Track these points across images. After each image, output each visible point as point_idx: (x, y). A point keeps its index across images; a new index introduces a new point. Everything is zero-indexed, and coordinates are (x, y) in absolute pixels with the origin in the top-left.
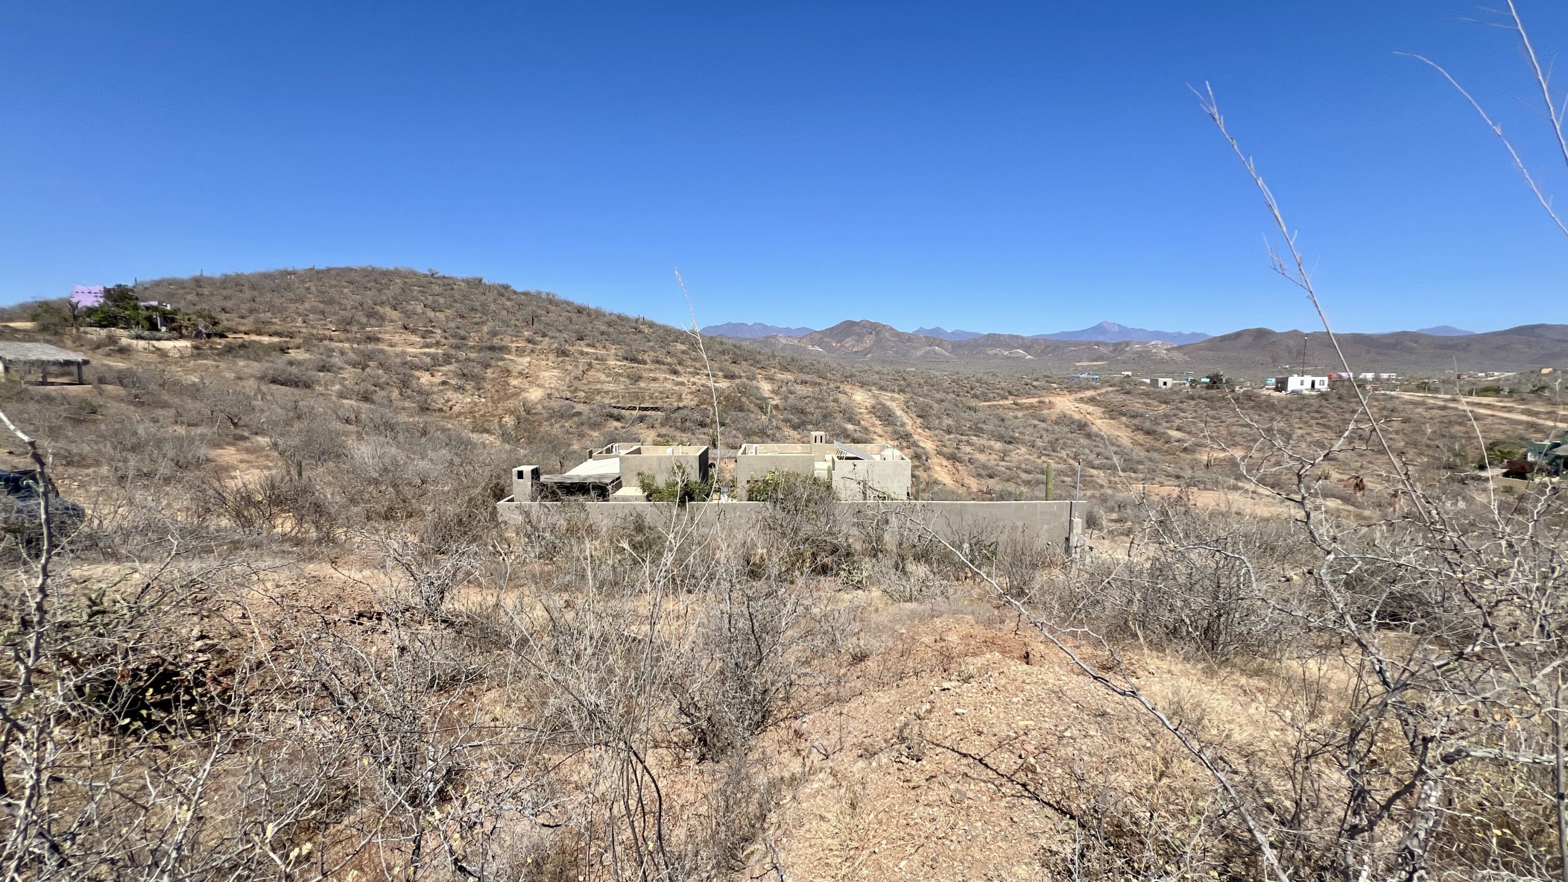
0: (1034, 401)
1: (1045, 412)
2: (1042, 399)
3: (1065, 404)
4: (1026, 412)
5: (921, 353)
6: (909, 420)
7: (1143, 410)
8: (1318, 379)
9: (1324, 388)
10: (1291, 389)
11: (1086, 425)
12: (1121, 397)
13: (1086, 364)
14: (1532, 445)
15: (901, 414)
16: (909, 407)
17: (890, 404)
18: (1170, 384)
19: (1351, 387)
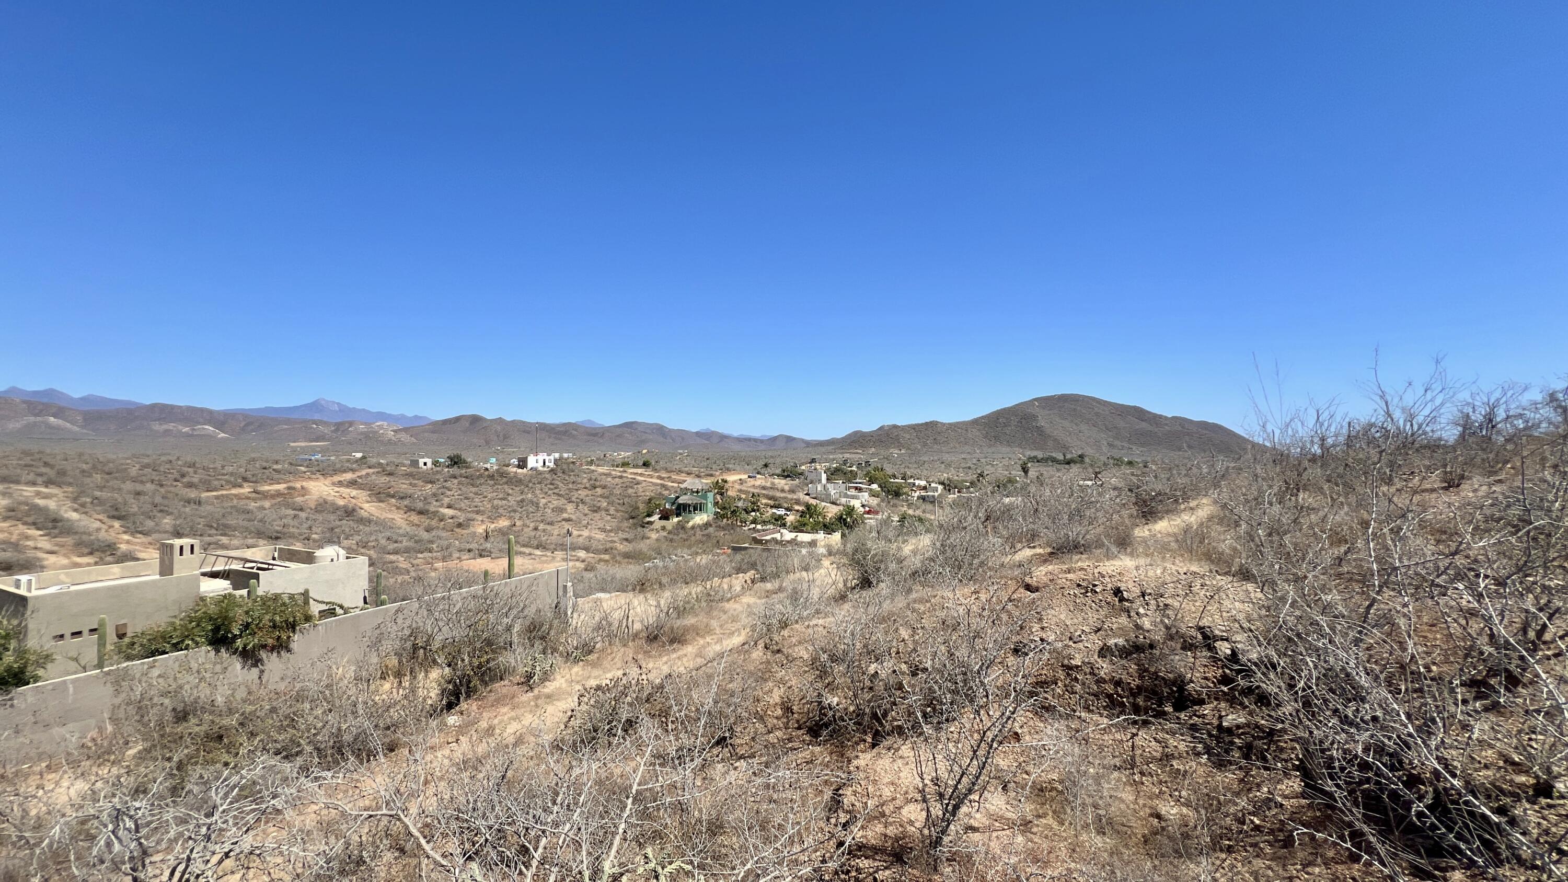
0: (281, 487)
1: (299, 499)
2: (291, 484)
3: (320, 489)
4: (273, 501)
5: (18, 425)
6: (97, 524)
7: (411, 491)
8: (547, 458)
9: (552, 465)
10: (529, 466)
11: (354, 510)
12: (384, 479)
13: (303, 444)
14: (666, 499)
15: (74, 516)
16: (83, 505)
17: (41, 502)
18: (429, 465)
19: (568, 464)
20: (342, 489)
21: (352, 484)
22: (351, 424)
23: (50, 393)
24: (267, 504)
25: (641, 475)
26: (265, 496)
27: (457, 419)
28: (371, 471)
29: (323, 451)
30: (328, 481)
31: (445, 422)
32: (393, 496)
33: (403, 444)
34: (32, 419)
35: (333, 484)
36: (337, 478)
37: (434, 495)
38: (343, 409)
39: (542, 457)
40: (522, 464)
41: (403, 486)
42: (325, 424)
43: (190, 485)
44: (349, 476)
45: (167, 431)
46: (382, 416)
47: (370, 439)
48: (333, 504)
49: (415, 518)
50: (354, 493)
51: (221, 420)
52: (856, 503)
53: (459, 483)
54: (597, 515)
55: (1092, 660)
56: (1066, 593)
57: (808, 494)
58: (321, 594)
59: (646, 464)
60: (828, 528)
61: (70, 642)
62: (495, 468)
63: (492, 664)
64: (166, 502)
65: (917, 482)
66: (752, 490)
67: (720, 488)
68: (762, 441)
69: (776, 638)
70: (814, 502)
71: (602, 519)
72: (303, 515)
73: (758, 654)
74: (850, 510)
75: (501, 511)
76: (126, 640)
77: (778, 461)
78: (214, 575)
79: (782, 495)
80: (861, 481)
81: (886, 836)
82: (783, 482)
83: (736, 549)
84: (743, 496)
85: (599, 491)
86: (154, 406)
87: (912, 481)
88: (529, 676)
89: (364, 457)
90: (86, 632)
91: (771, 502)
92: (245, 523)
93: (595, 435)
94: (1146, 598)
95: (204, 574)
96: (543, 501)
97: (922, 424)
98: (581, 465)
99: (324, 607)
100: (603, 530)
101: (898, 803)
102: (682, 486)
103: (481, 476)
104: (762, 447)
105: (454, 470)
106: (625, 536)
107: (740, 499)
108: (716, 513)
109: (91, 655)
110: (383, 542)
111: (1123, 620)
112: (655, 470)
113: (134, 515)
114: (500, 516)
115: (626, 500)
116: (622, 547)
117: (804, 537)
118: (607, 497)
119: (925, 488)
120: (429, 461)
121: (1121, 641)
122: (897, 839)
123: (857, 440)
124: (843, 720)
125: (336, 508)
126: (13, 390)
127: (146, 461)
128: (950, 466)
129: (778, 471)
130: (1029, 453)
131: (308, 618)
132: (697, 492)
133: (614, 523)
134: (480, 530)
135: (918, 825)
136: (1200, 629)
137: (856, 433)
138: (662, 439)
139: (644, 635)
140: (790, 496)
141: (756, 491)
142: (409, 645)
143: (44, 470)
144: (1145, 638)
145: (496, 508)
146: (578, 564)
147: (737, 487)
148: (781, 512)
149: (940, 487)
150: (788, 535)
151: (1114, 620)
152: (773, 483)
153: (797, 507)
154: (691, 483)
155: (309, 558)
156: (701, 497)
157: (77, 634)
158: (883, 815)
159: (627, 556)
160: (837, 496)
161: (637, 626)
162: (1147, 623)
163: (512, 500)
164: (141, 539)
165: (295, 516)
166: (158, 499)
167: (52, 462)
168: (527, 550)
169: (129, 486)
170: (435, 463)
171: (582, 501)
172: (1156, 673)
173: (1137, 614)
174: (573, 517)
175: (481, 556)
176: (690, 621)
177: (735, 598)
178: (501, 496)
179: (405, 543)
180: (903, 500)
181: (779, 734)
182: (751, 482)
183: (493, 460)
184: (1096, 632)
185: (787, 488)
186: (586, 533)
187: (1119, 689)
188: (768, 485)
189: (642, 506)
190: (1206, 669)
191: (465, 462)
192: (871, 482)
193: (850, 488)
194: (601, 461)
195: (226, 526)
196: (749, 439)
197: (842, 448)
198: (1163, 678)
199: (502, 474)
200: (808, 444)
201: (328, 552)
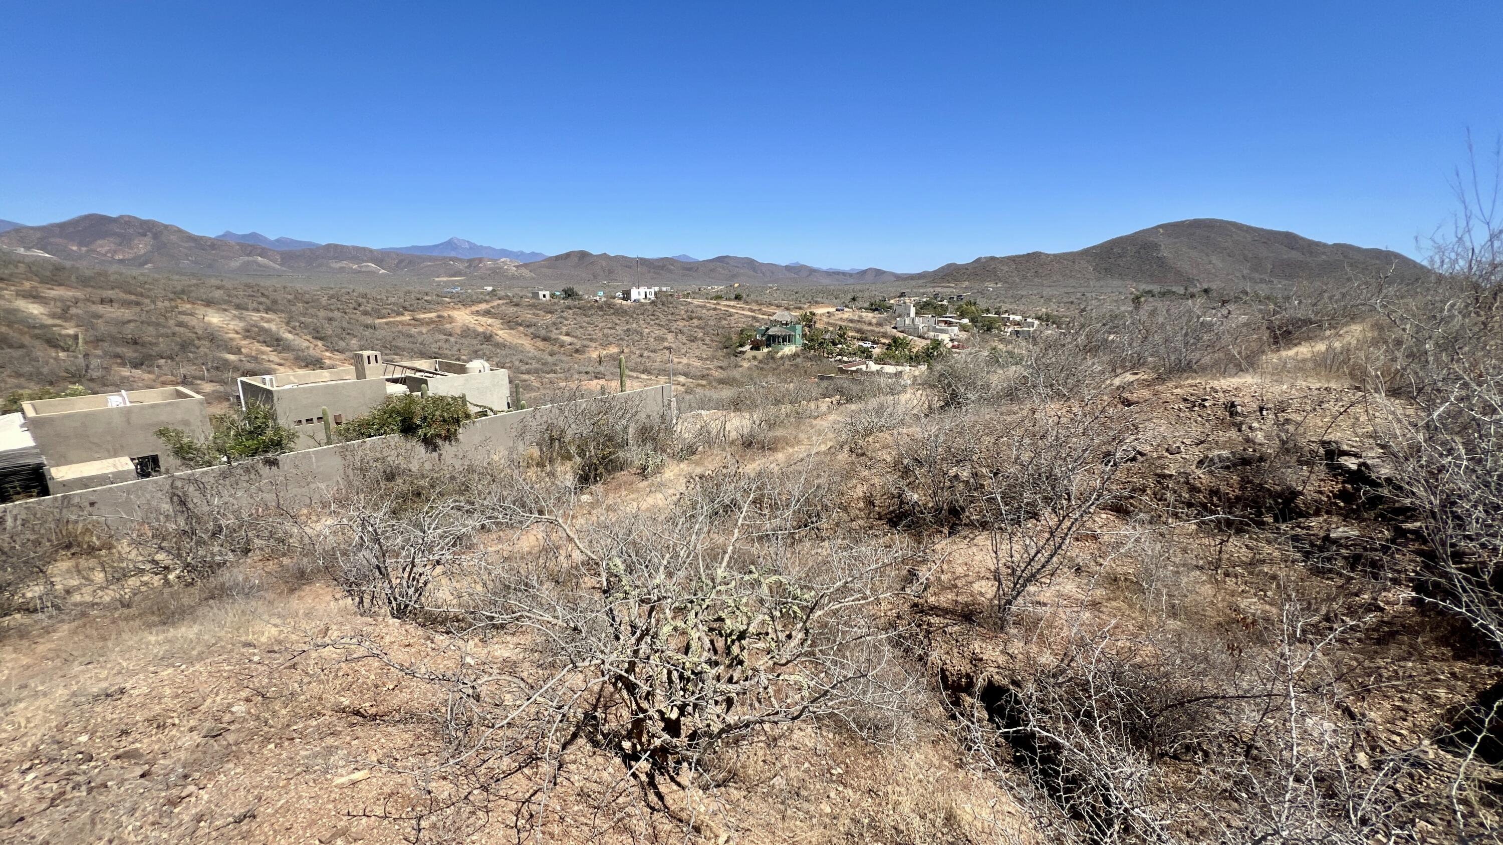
0: (433, 315)
1: (448, 326)
2: (440, 313)
3: (463, 317)
4: (429, 328)
5: (238, 264)
6: (306, 344)
7: (534, 320)
8: (648, 291)
9: (652, 297)
10: (633, 298)
11: (491, 336)
12: (512, 309)
13: (445, 279)
14: (757, 330)
15: (290, 336)
16: (294, 328)
17: (266, 325)
18: (548, 297)
19: (667, 296)
20: (480, 318)
21: (487, 313)
22: (480, 260)
23: (254, 235)
24: (424, 330)
25: (733, 307)
26: (422, 322)
27: (568, 255)
28: (500, 302)
29: (461, 284)
30: (468, 311)
31: (557, 258)
32: (521, 325)
33: (525, 278)
34: (246, 258)
35: (473, 313)
36: (474, 308)
37: (554, 324)
38: (473, 247)
39: (643, 290)
40: (627, 296)
41: (527, 315)
42: (461, 260)
43: (365, 313)
44: (483, 306)
45: (341, 268)
46: (505, 253)
47: (497, 273)
48: (475, 331)
49: (540, 344)
50: (490, 321)
51: (380, 257)
52: (945, 338)
53: (574, 314)
54: (694, 345)
55: (1189, 471)
56: (1169, 407)
57: (895, 328)
58: (475, 400)
59: (738, 298)
60: (914, 360)
61: (305, 426)
62: (604, 299)
63: (613, 457)
64: (350, 326)
65: (1012, 317)
66: (840, 323)
67: (809, 321)
68: (851, 275)
69: (861, 443)
70: (901, 335)
71: (698, 348)
72: (452, 339)
73: (843, 456)
74: (937, 344)
75: (611, 339)
76: (343, 426)
77: (867, 294)
78: (395, 381)
79: (870, 328)
80: (951, 316)
81: (956, 602)
82: (871, 315)
83: (822, 378)
84: (831, 329)
85: (696, 322)
86: (329, 246)
87: (1006, 315)
88: (644, 469)
89: (493, 290)
90: (315, 420)
91: (859, 335)
92: (410, 345)
93: (690, 269)
94: (1265, 412)
95: (388, 380)
96: (647, 331)
97: (1023, 256)
98: (679, 297)
99: (480, 410)
100: (700, 358)
101: (970, 579)
102: (772, 318)
103: (592, 307)
104: (851, 281)
105: (569, 302)
106: (720, 364)
107: (827, 332)
108: (804, 345)
109: (321, 436)
110: (517, 363)
111: (1233, 433)
112: (746, 303)
113: (331, 336)
114: (610, 344)
115: (720, 331)
116: (717, 374)
117: (890, 369)
118: (702, 328)
119: (1018, 324)
120: (547, 293)
121: (1225, 453)
122: (967, 605)
123: (950, 273)
124: (922, 513)
125: (477, 334)
126: (227, 234)
127: (331, 292)
128: (1050, 300)
129: (867, 305)
130: (1144, 287)
131: (468, 416)
132: (787, 324)
133: (710, 352)
134: (595, 355)
135: (988, 596)
136: (1324, 443)
137: (949, 266)
138: (752, 273)
139: (740, 442)
140: (877, 330)
141: (843, 324)
142: (546, 436)
143: (263, 299)
144: (1254, 451)
145: (606, 336)
146: (679, 388)
147: (825, 319)
148: (868, 345)
149: (1037, 322)
150: (874, 367)
151: (1221, 433)
152: (860, 317)
153: (883, 341)
154: (781, 315)
155: (462, 370)
156: (789, 329)
157: (309, 421)
158: (956, 586)
159: (722, 382)
160: (926, 329)
161: (733, 435)
162: (1260, 437)
163: (620, 330)
164: (338, 356)
165: (447, 341)
166: (345, 325)
167: (266, 293)
168: (634, 374)
169: (322, 313)
170: (553, 296)
171: (681, 332)
172: (1261, 484)
173: (1250, 428)
174: (673, 346)
175: (596, 378)
176: (779, 432)
177: (822, 416)
178: (610, 325)
179: (535, 365)
180: (995, 336)
181: (861, 522)
182: (839, 315)
183: (601, 294)
184: (1198, 444)
185: (874, 321)
186: (685, 361)
187: (1215, 499)
188: (856, 318)
189: (735, 337)
190: (1322, 484)
191: (577, 295)
192: (962, 316)
193: (940, 321)
194: (697, 294)
195: (397, 347)
196: (838, 273)
197: (933, 281)
198: (1268, 490)
199: (610, 306)
200: (899, 278)
201: (476, 365)
